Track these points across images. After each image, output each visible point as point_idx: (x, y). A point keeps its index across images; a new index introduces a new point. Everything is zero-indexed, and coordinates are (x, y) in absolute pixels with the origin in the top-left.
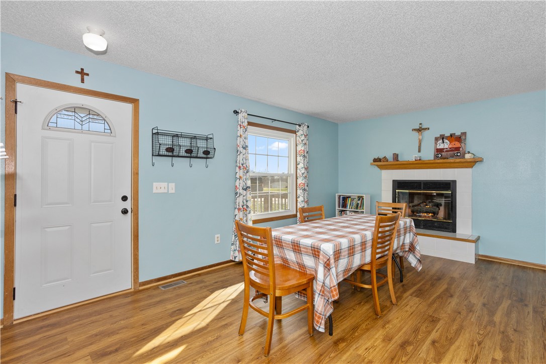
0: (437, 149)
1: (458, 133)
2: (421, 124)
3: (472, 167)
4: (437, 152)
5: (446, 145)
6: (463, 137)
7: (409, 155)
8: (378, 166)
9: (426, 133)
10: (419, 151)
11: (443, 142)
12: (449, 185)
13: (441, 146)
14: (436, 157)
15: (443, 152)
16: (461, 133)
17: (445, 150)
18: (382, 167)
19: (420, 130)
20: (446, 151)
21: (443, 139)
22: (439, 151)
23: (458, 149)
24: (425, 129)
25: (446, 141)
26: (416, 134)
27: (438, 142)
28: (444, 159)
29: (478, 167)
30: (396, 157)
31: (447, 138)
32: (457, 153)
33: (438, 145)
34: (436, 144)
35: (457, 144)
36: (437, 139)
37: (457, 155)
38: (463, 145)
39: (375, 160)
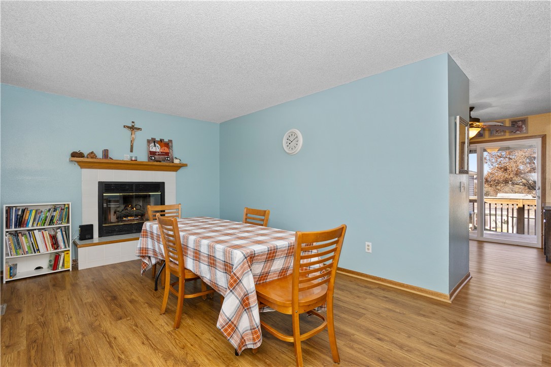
0: (150, 151)
1: (166, 140)
2: (133, 122)
3: (176, 171)
4: (151, 154)
5: (157, 149)
6: (170, 144)
7: (120, 154)
8: (78, 162)
9: (138, 133)
10: (132, 151)
11: (155, 146)
12: (159, 187)
13: (153, 149)
14: (150, 159)
15: (156, 155)
16: (169, 140)
17: (157, 153)
18: (83, 165)
19: (132, 128)
20: (158, 155)
21: (154, 142)
22: (153, 153)
23: (167, 154)
24: (139, 129)
25: (157, 145)
26: (128, 132)
27: (151, 145)
28: (157, 161)
29: (181, 171)
30: (106, 153)
31: (158, 142)
32: (168, 158)
33: (151, 148)
34: (149, 146)
35: (166, 150)
36: (149, 142)
37: (168, 160)
38: (171, 150)
39: (74, 155)
